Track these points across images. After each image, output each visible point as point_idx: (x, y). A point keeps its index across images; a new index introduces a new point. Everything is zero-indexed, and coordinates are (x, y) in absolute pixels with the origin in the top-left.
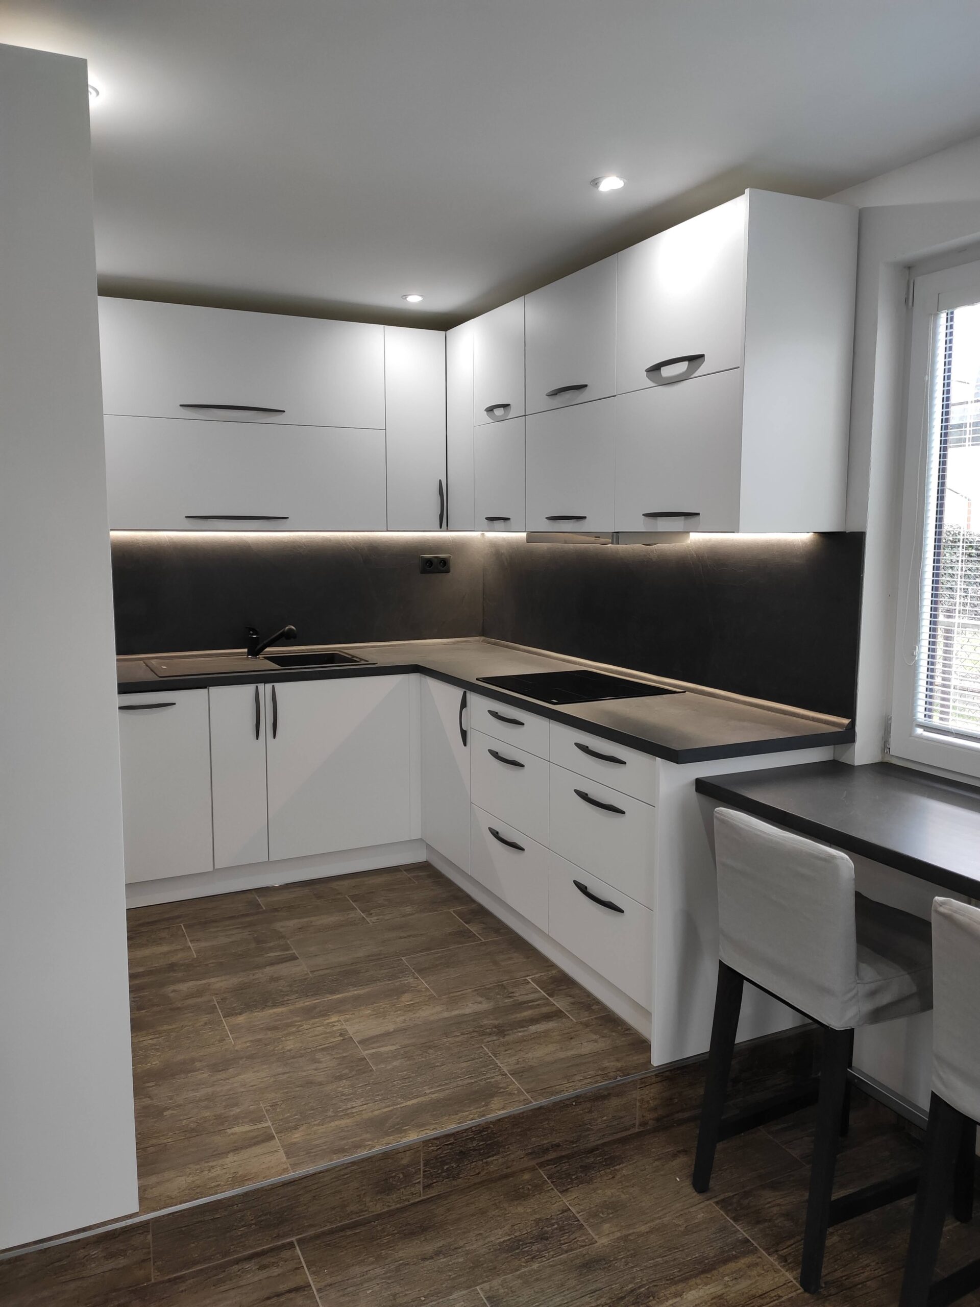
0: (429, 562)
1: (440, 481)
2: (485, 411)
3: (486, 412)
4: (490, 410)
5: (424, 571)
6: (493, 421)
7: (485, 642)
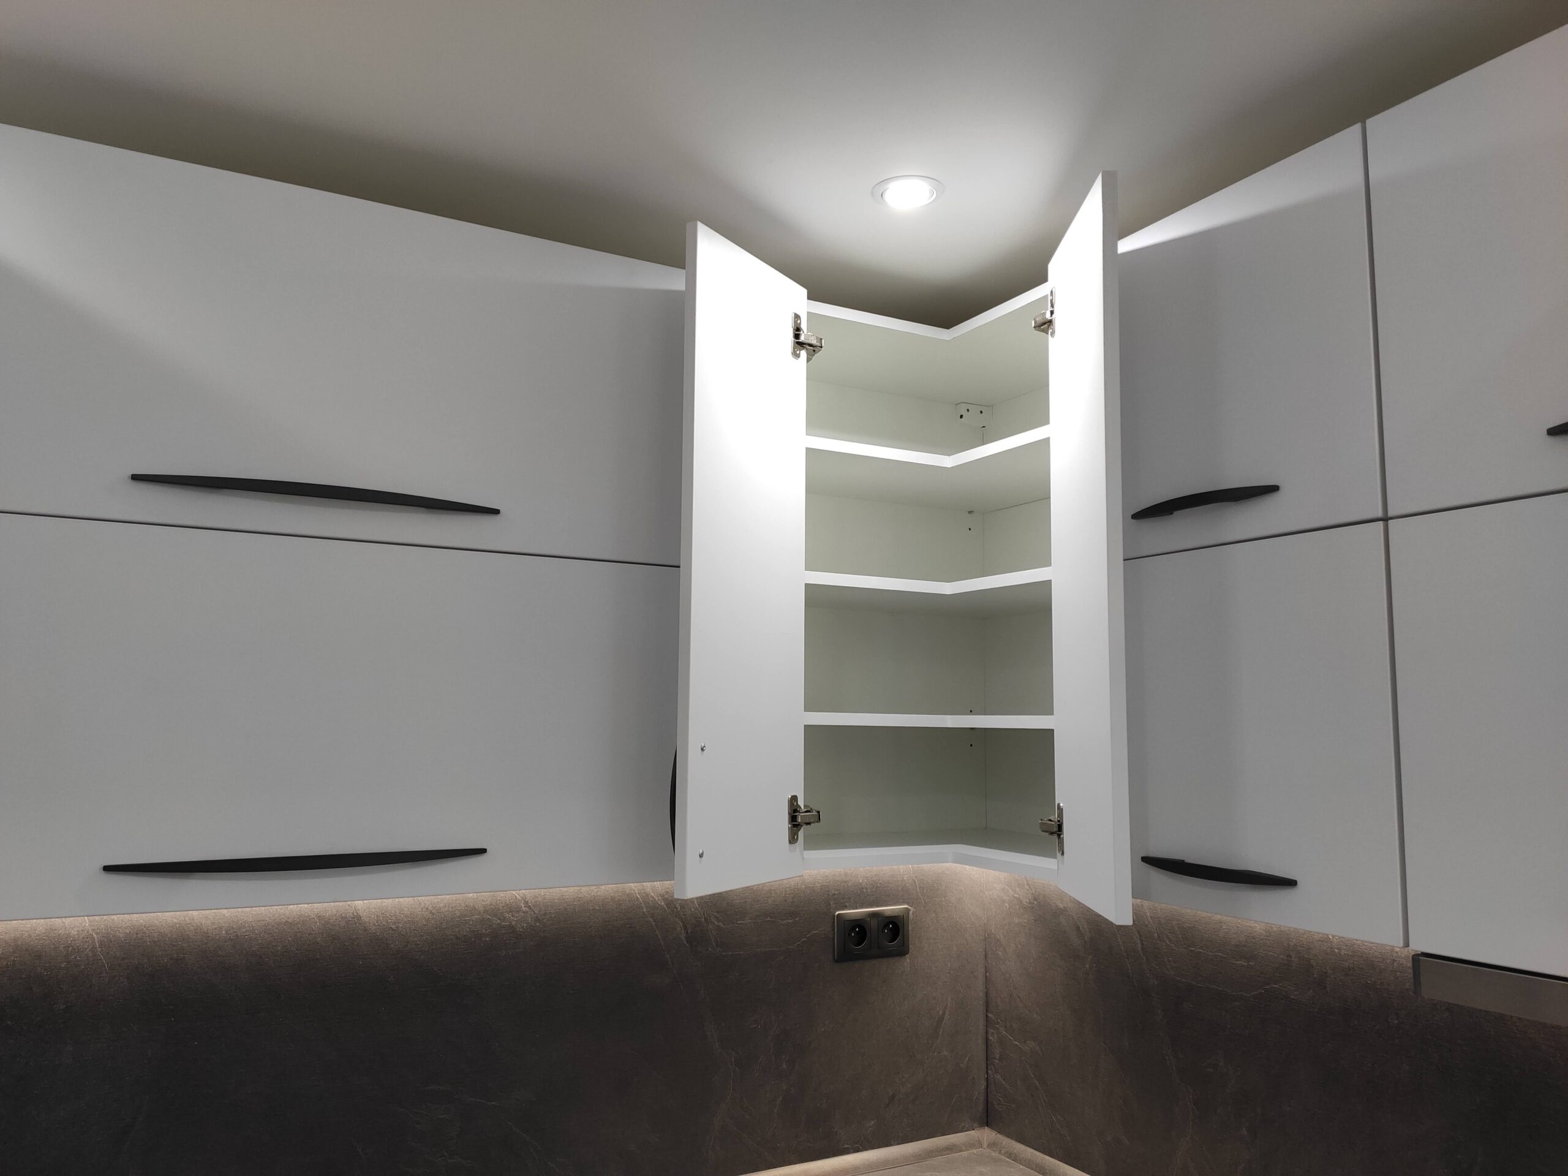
0: (858, 928)
5: (844, 958)
7: (1000, 1151)
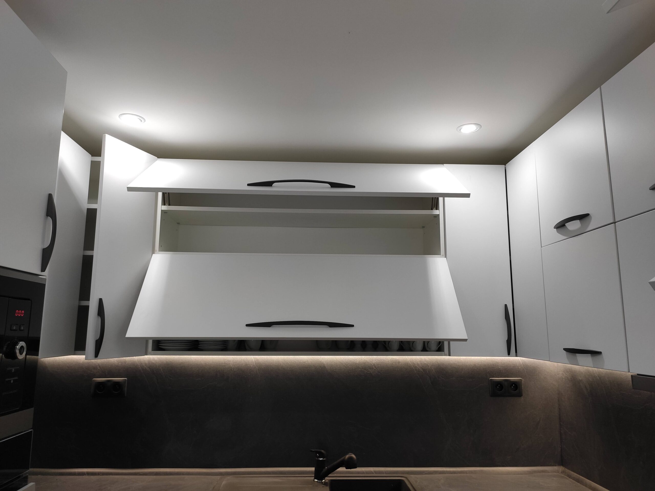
0: (499, 385)
1: (506, 305)
2: (554, 228)
3: (556, 229)
4: (561, 226)
5: (494, 395)
6: (566, 238)
7: (565, 474)
